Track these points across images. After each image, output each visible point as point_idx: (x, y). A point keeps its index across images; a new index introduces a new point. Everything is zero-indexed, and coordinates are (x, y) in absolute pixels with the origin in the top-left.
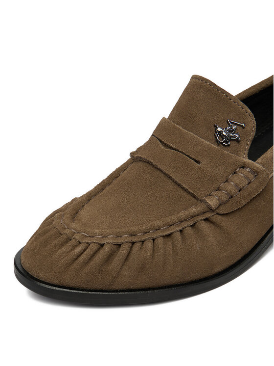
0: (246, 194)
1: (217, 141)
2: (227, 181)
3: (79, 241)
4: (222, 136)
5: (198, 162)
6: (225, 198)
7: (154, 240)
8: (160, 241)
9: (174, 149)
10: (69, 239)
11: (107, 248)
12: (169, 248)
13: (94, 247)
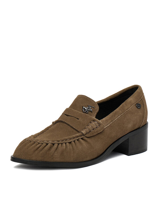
0: (96, 131)
1: (83, 112)
2: (88, 125)
3: (39, 143)
4: (85, 110)
5: (78, 119)
6: (88, 131)
7: (66, 143)
8: (68, 144)
9: (71, 116)
10: (34, 143)
11: (49, 144)
12: (71, 147)
13: (45, 144)
